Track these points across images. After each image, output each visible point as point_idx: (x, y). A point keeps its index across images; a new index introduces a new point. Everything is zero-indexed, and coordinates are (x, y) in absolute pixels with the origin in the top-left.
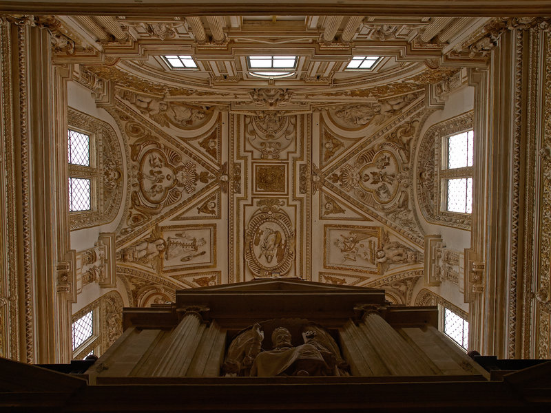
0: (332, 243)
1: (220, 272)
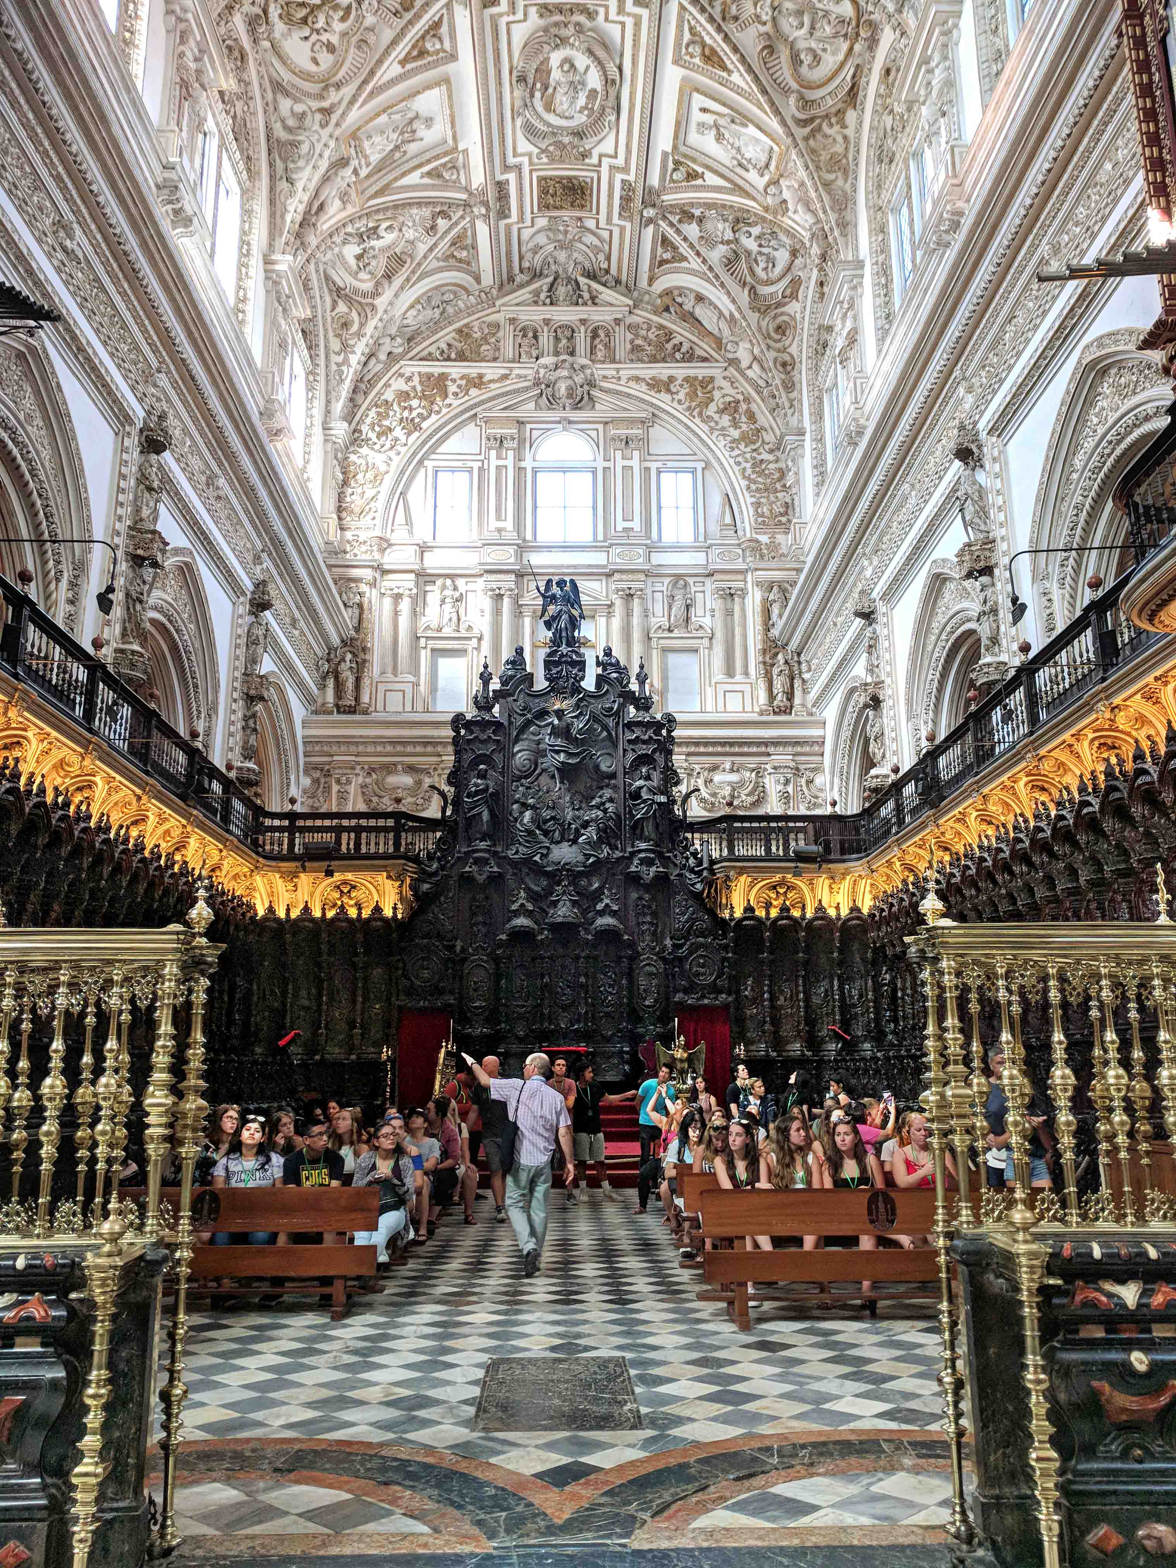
0: (439, 119)
1: (676, 62)
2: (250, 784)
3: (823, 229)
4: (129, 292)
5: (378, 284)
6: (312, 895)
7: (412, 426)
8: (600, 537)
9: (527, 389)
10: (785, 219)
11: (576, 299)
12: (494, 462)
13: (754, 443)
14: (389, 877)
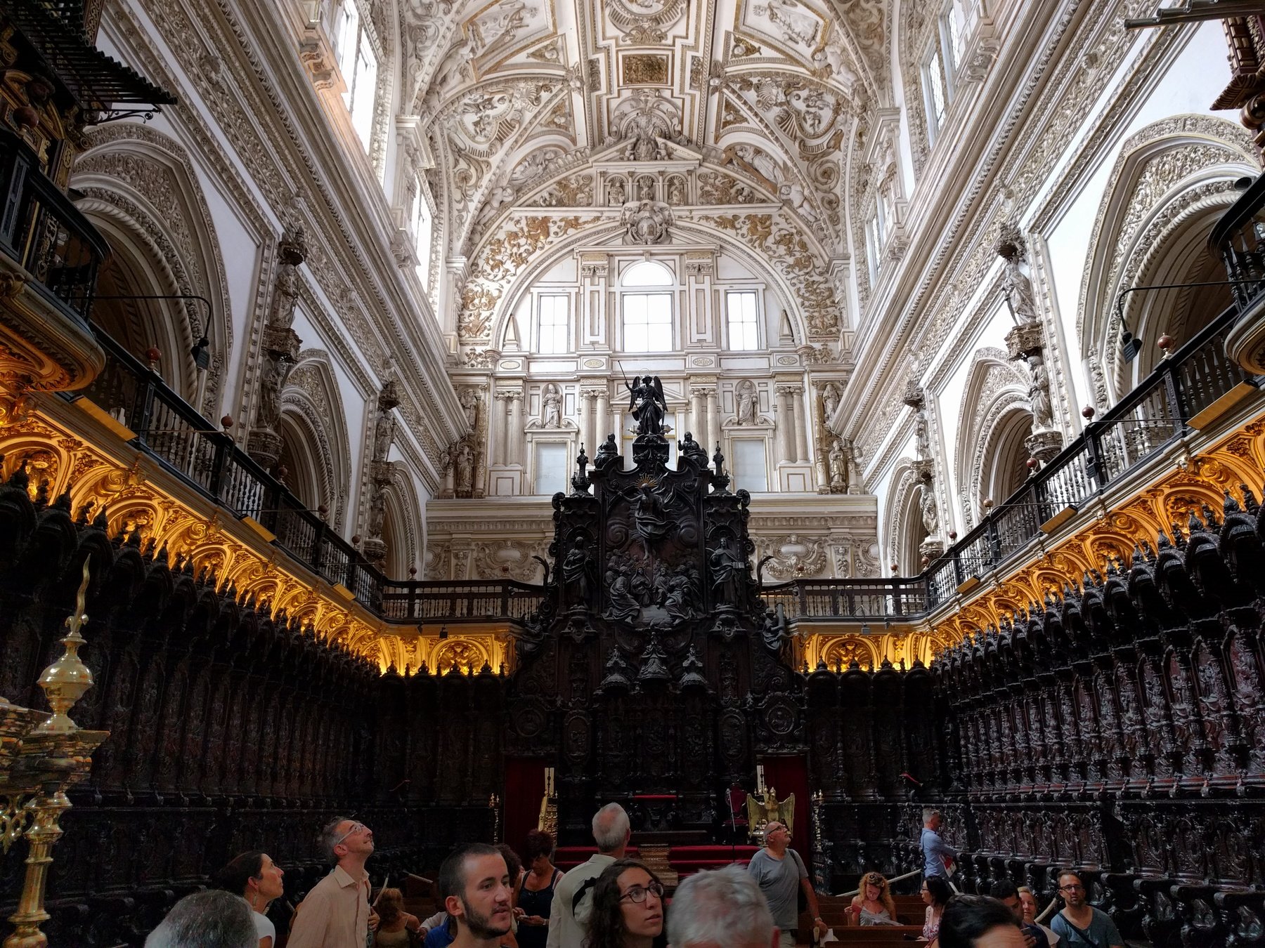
2: (378, 557)
3: (863, 85)
4: (270, 124)
5: (492, 146)
6: (429, 655)
7: (520, 260)
8: (678, 348)
9: (616, 228)
10: (830, 81)
11: (654, 155)
12: (589, 288)
13: (807, 268)
14: (497, 638)
